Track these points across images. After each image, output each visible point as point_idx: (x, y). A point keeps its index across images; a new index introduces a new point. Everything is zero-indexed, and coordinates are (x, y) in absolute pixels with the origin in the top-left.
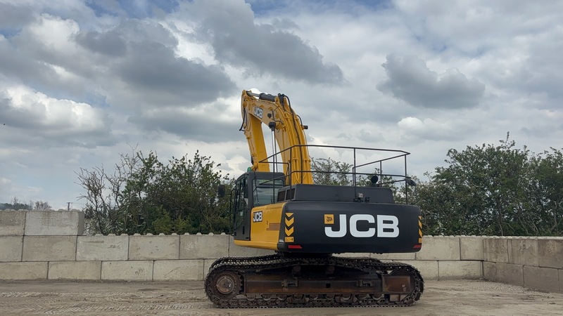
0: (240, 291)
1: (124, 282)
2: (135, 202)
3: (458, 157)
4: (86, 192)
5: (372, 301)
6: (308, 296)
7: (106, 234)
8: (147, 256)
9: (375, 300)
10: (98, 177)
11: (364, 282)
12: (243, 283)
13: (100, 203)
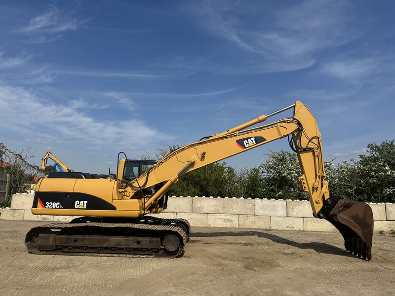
8: (173, 210)
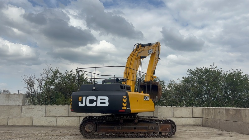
0: (95, 131)
1: (43, 126)
2: (49, 91)
3: (192, 73)
4: (26, 86)
5: (154, 135)
6: (126, 133)
7: (35, 105)
8: (54, 115)
9: (155, 135)
10: (32, 79)
11: (151, 127)
12: (97, 127)
13: (33, 91)
